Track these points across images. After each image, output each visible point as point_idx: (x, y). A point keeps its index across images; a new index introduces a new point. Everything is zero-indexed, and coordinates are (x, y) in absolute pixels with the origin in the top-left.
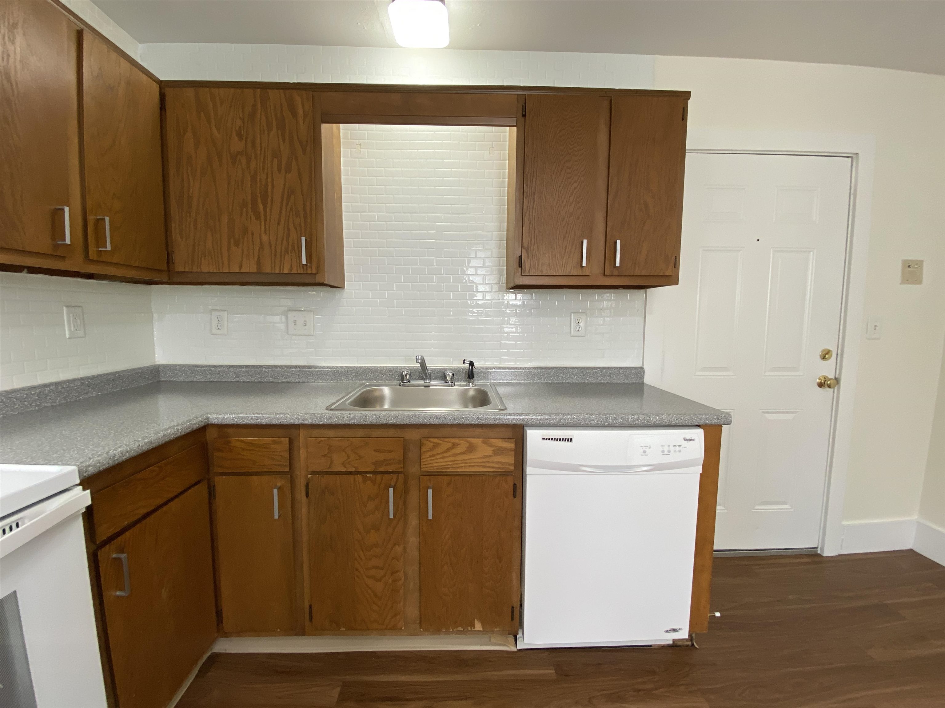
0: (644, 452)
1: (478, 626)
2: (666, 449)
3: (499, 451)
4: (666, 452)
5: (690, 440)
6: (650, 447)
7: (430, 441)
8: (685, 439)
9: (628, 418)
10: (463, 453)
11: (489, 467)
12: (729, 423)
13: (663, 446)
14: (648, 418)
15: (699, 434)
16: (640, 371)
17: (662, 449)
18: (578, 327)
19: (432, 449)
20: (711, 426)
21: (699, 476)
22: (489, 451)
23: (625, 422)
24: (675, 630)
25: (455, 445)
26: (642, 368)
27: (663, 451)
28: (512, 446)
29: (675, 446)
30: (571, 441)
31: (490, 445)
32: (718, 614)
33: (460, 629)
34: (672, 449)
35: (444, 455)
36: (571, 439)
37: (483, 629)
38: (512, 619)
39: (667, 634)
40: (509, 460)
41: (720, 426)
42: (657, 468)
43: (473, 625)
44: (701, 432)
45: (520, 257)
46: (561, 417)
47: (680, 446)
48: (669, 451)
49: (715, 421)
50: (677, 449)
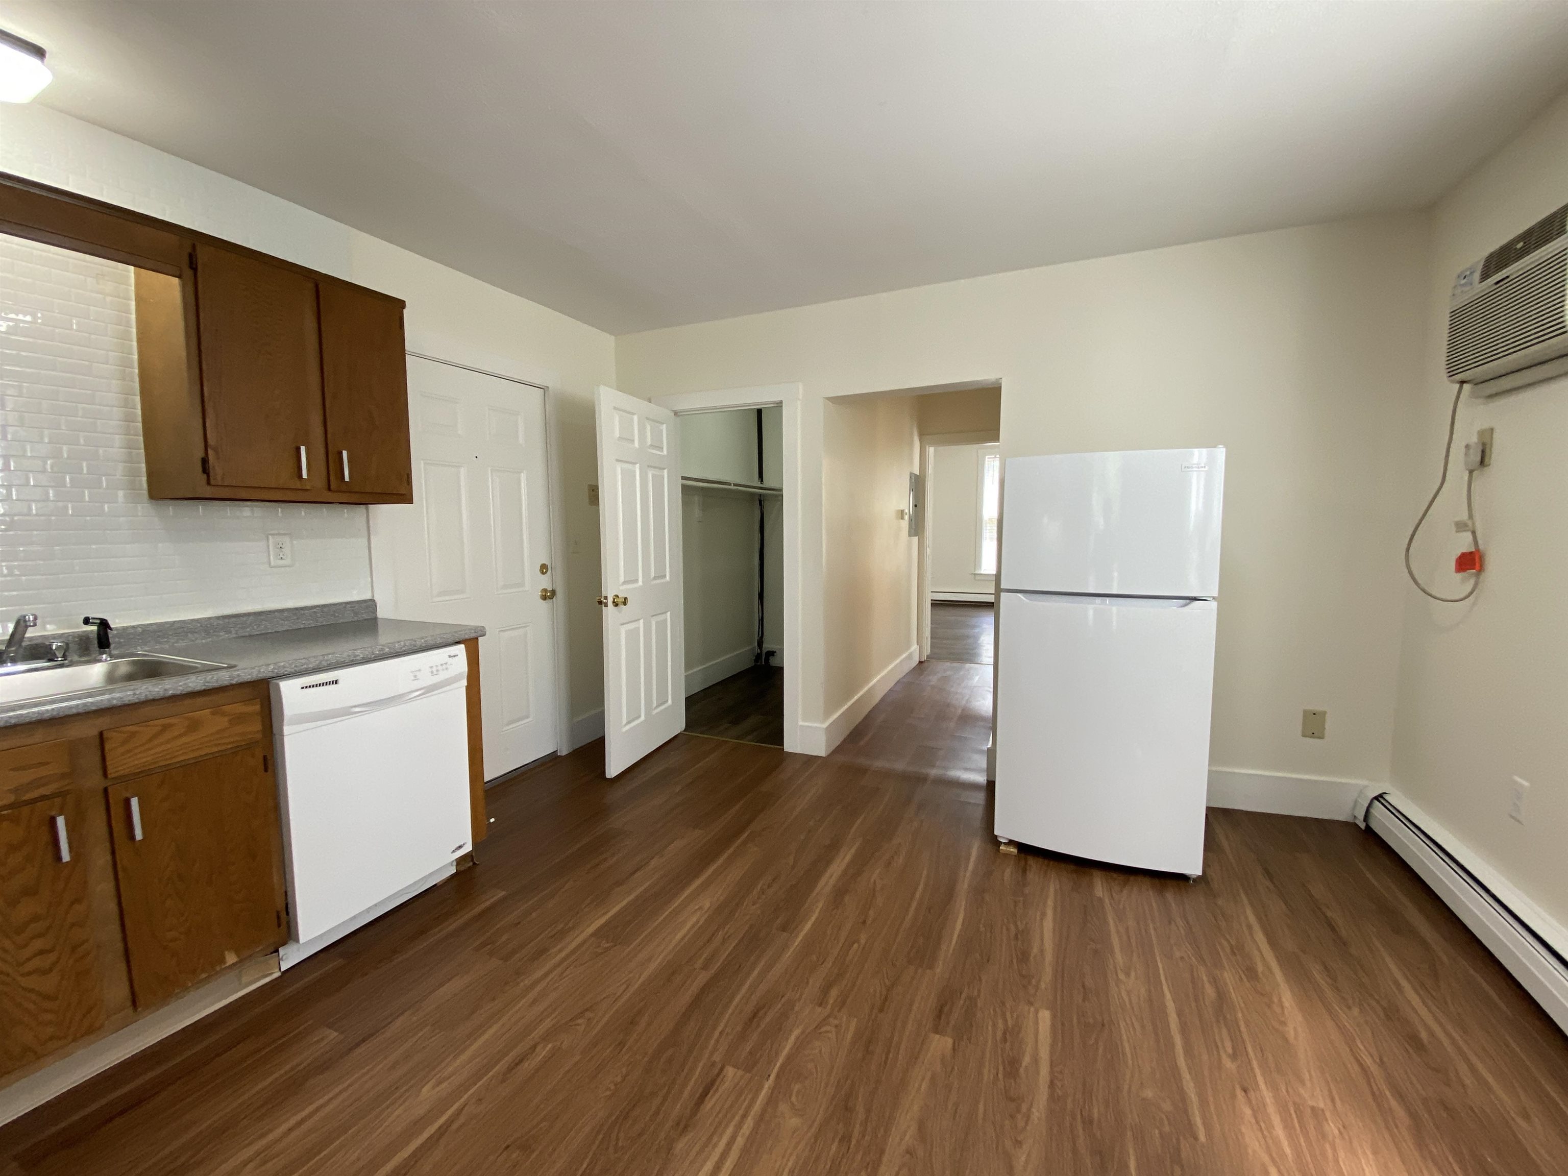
0: (415, 676)
1: (231, 958)
2: (434, 669)
3: (239, 719)
4: (435, 673)
5: (454, 656)
6: (420, 670)
7: (121, 732)
8: (450, 656)
9: (395, 647)
10: (181, 736)
11: (227, 744)
12: (484, 635)
13: (431, 667)
14: (414, 643)
15: (461, 649)
16: (371, 605)
17: (430, 670)
18: (281, 554)
19: (125, 742)
20: (471, 639)
21: (464, 689)
22: (223, 722)
23: (392, 651)
24: (460, 847)
25: (165, 728)
26: (373, 601)
27: (432, 672)
28: (257, 708)
29: (442, 665)
30: (336, 683)
31: (224, 714)
32: (492, 820)
33: (204, 976)
34: (440, 668)
35: (147, 746)
36: (336, 681)
37: (238, 957)
38: (279, 925)
39: (454, 854)
40: (255, 728)
41: (477, 639)
42: (429, 690)
43: (222, 960)
44: (463, 646)
45: (202, 459)
46: (321, 658)
47: (446, 663)
48: (437, 671)
49: (473, 635)
50: (444, 666)
